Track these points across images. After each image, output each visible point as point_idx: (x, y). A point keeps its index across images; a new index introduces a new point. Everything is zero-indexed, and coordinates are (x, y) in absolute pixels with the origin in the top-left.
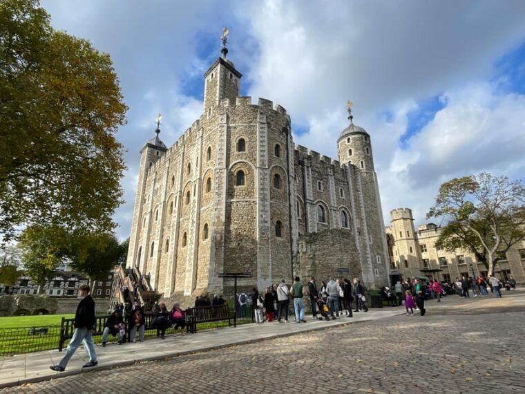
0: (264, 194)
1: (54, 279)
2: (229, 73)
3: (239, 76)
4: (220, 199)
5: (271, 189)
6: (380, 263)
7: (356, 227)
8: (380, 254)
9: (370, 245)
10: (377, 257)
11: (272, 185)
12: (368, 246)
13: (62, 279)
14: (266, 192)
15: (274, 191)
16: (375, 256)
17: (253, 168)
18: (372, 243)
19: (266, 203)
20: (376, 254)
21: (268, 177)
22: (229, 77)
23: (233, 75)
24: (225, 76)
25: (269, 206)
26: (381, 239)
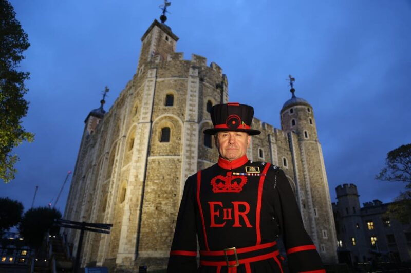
0: (190, 150)
1: (8, 247)
2: (165, 35)
3: (176, 39)
4: (141, 155)
5: (199, 146)
6: (326, 238)
7: (300, 199)
8: (326, 229)
9: (315, 219)
10: (323, 231)
11: (202, 142)
12: (314, 219)
13: (15, 247)
14: (193, 149)
15: (203, 149)
16: (321, 230)
17: (181, 122)
18: (317, 216)
19: (192, 161)
20: (322, 228)
21: (196, 133)
22: (164, 38)
23: (169, 38)
24: (161, 36)
25: (196, 165)
26: (327, 211)
